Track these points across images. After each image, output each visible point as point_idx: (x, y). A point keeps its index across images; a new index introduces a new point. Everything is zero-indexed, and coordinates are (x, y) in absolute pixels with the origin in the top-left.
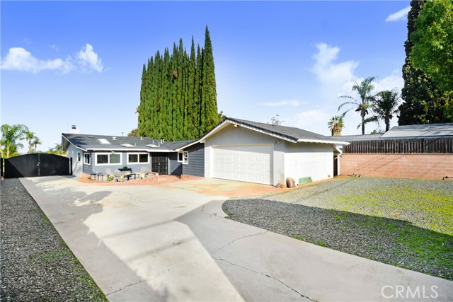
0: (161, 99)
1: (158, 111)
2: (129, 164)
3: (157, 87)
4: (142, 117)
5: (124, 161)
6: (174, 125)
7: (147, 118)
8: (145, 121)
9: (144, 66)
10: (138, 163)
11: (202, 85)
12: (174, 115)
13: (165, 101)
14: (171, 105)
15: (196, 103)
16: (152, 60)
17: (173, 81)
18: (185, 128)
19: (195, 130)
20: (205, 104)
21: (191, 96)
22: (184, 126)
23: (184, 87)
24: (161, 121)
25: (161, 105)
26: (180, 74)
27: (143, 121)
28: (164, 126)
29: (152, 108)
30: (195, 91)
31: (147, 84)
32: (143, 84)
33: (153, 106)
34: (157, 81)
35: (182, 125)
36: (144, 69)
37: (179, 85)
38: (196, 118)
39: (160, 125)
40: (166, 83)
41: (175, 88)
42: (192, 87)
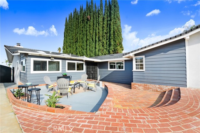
0: (78, 35)
1: (76, 42)
2: (68, 72)
3: (75, 28)
4: (65, 46)
5: (63, 68)
6: (88, 49)
7: (68, 47)
8: (67, 48)
9: (66, 18)
10: (76, 71)
11: (110, 20)
12: (88, 43)
13: (81, 35)
14: (85, 37)
15: (106, 33)
16: (71, 14)
17: (87, 23)
18: (97, 50)
19: (105, 50)
20: (114, 32)
21: (101, 29)
22: (95, 48)
23: (95, 25)
24: (78, 47)
25: (78, 38)
26: (92, 18)
27: (66, 49)
28: (80, 50)
29: (72, 41)
30: (104, 25)
31: (68, 28)
32: (66, 28)
33: (73, 39)
34: (75, 25)
35: (94, 49)
36: (66, 20)
37: (92, 24)
38: (105, 43)
39: (78, 50)
40: (81, 25)
41: (88, 26)
42: (102, 23)
